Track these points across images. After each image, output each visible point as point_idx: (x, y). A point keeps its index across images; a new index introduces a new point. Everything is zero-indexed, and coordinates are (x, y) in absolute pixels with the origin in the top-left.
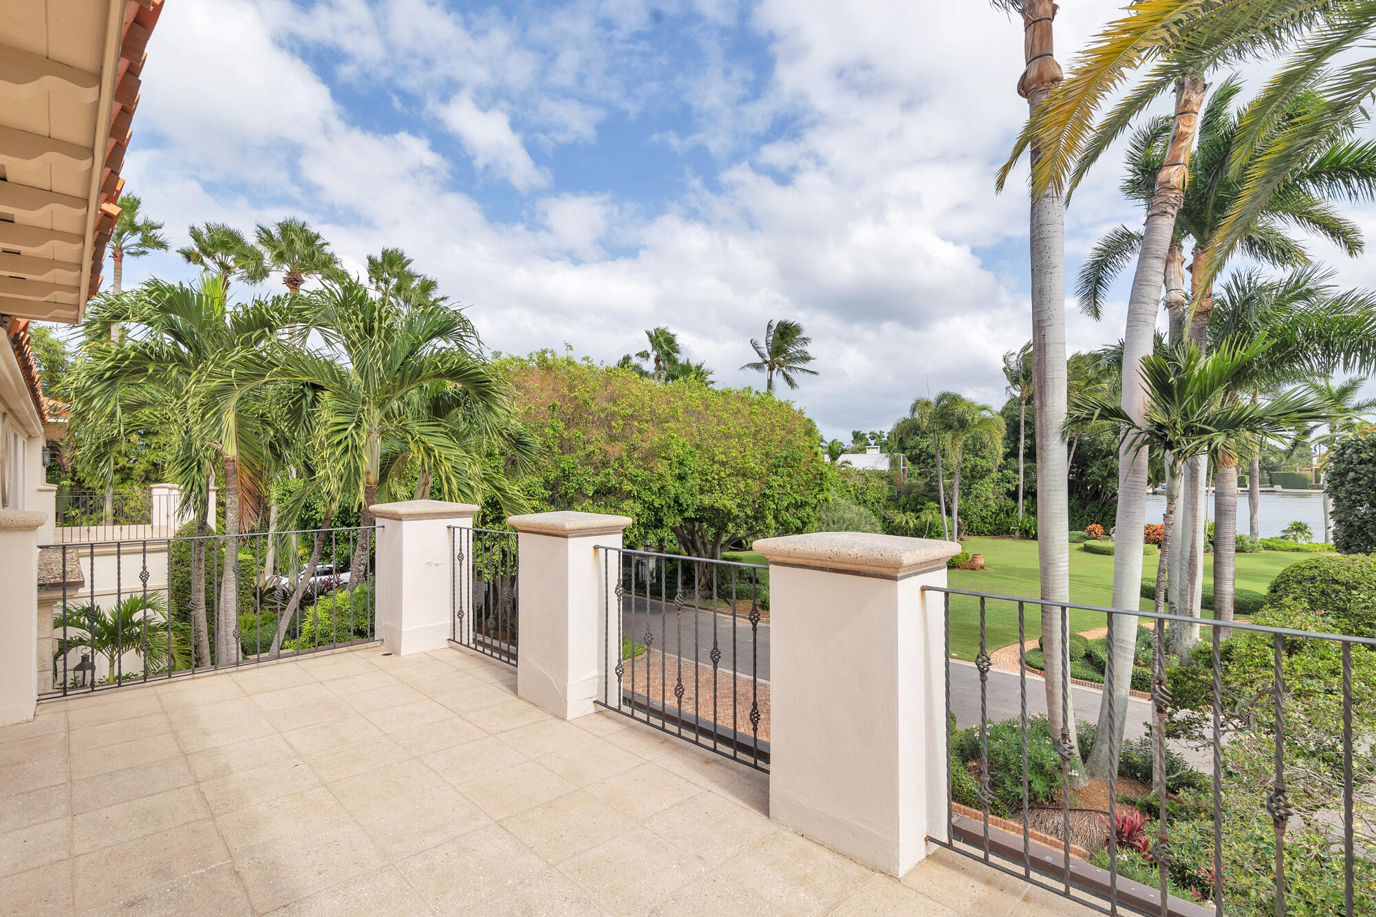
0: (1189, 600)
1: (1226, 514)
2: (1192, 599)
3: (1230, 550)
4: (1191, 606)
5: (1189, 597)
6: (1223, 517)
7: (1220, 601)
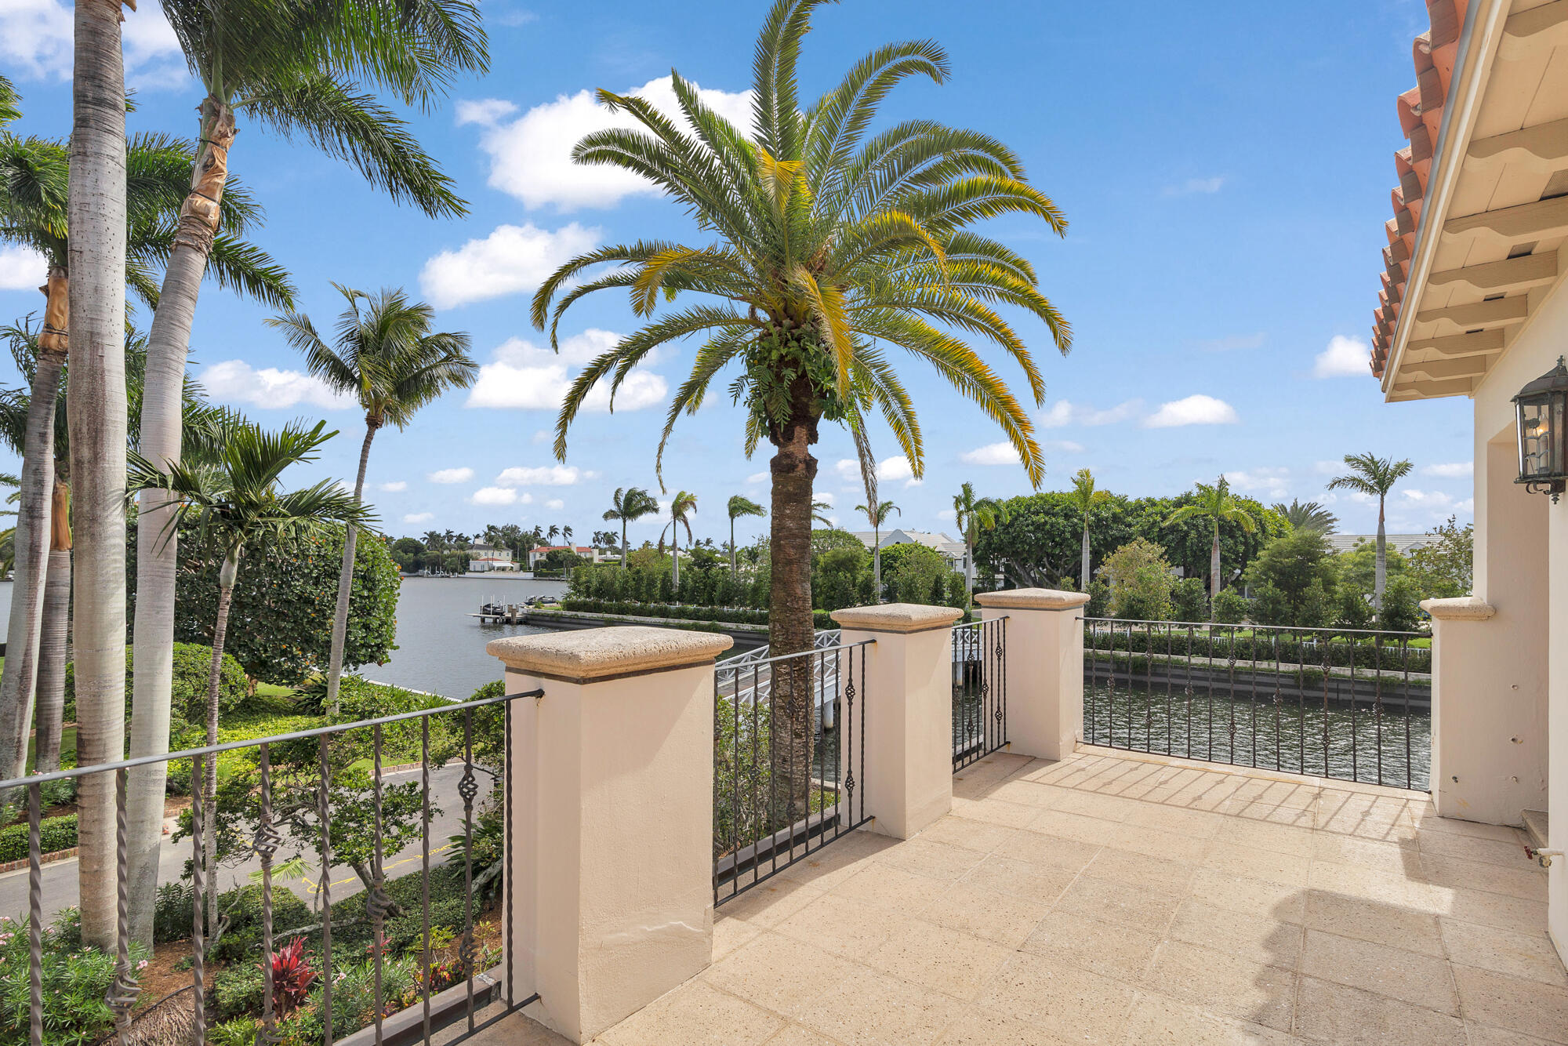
0: (17, 725)
1: (57, 608)
2: (21, 724)
3: (61, 653)
4: (20, 733)
5: (17, 722)
6: (54, 612)
7: (47, 719)
